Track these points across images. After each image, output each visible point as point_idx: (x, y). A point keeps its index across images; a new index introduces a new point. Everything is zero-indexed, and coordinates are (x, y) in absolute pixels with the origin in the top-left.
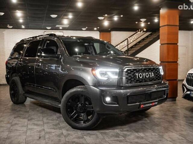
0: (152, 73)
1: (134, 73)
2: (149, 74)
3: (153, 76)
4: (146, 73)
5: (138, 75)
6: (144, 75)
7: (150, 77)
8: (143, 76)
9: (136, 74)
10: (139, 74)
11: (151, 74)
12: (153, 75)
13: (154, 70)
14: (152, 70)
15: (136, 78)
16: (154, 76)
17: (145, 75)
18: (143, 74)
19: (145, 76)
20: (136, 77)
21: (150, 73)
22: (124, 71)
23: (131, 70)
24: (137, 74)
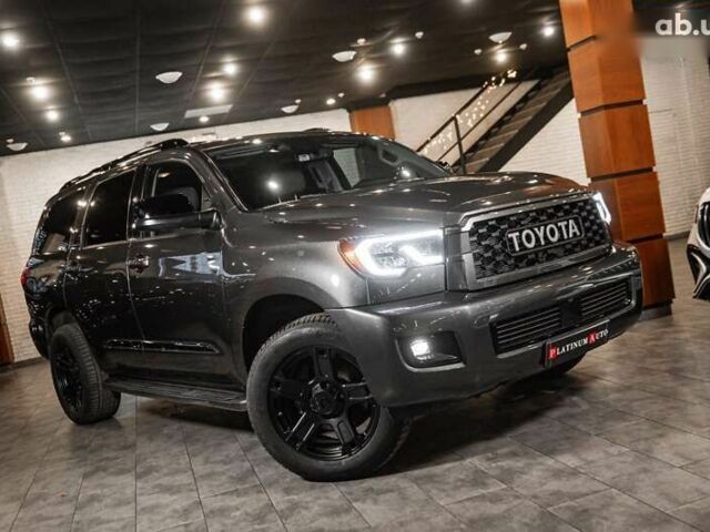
0: (571, 222)
1: (503, 233)
2: (560, 229)
3: (575, 234)
4: (546, 226)
5: (520, 238)
6: (541, 235)
7: (566, 237)
8: (538, 239)
9: (510, 236)
11: (567, 227)
12: (573, 229)
14: (567, 213)
15: (514, 251)
16: (578, 234)
17: (545, 233)
18: (536, 229)
19: (545, 237)
20: (512, 246)
21: (562, 224)
22: (463, 229)
23: (490, 223)
24: (514, 236)
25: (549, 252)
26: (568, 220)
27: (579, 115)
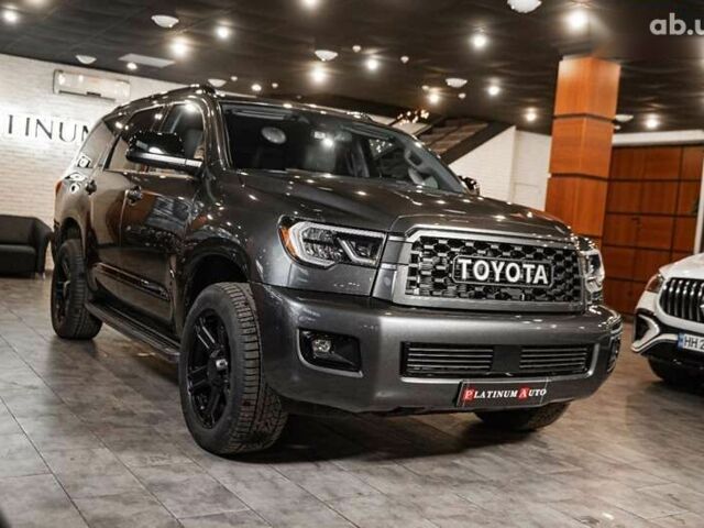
0: (541, 268)
1: (452, 255)
3: (541, 282)
4: (507, 263)
5: (470, 267)
6: (498, 271)
7: (529, 280)
8: (492, 274)
9: (460, 261)
11: (534, 271)
12: (541, 275)
13: (551, 258)
15: (460, 279)
16: (546, 282)
17: (504, 269)
18: (494, 264)
19: (503, 275)
20: (459, 272)
21: (529, 267)
22: (408, 240)
24: (465, 262)
25: (503, 290)
26: (537, 265)
27: (549, 176)
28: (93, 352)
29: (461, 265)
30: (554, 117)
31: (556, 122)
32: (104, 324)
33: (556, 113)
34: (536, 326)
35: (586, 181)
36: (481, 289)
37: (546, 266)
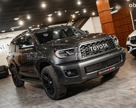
0: (106, 44)
1: (88, 47)
4: (99, 45)
8: (97, 48)
10: (93, 47)
12: (106, 45)
13: (107, 41)
14: (105, 42)
17: (99, 46)
18: (97, 46)
19: (99, 48)
22: (79, 47)
23: (85, 45)
24: (91, 48)
25: (100, 51)
26: (105, 44)
27: (101, 25)
28: (25, 88)
29: (90, 49)
30: (98, 13)
31: (99, 14)
32: (25, 82)
33: (99, 12)
34: (108, 55)
35: (109, 23)
36: (96, 52)
37: (107, 43)
